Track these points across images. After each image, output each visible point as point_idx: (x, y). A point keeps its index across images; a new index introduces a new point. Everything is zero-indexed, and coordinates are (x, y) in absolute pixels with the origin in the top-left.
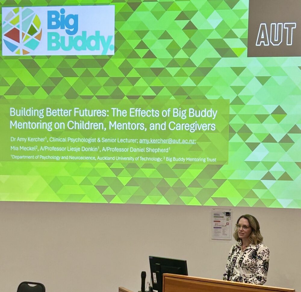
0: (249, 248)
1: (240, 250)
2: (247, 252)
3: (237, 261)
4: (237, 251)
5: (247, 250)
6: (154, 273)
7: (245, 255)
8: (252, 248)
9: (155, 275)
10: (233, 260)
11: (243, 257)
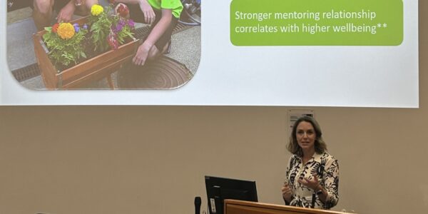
0: (311, 161)
1: (300, 163)
2: (309, 166)
3: (297, 178)
4: (296, 165)
5: (310, 163)
6: (211, 199)
7: (306, 170)
8: (315, 160)
9: (213, 201)
10: (291, 177)
11: (304, 173)
